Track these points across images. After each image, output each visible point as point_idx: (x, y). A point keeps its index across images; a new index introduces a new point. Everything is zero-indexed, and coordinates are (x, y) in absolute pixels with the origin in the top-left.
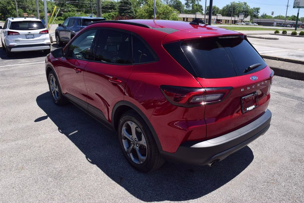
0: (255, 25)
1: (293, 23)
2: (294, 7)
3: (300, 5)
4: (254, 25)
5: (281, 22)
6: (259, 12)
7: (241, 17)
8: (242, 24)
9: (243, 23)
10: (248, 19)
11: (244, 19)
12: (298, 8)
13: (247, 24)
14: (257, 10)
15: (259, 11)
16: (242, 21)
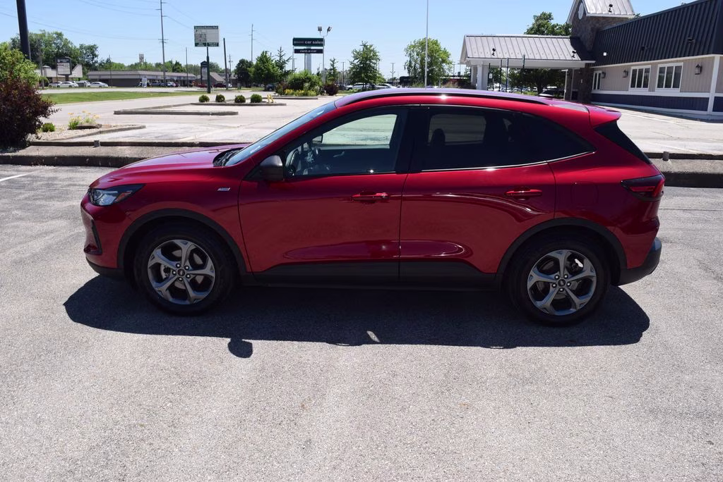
0: (100, 87)
1: (178, 77)
2: (197, 45)
3: (209, 41)
4: (98, 86)
5: (155, 78)
6: (96, 56)
7: (63, 69)
8: (70, 87)
9: (71, 83)
10: (78, 72)
11: (71, 74)
12: (205, 46)
13: (82, 86)
14: (92, 50)
15: (97, 53)
16: (67, 78)
